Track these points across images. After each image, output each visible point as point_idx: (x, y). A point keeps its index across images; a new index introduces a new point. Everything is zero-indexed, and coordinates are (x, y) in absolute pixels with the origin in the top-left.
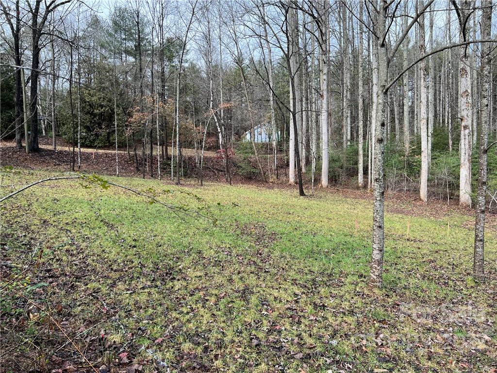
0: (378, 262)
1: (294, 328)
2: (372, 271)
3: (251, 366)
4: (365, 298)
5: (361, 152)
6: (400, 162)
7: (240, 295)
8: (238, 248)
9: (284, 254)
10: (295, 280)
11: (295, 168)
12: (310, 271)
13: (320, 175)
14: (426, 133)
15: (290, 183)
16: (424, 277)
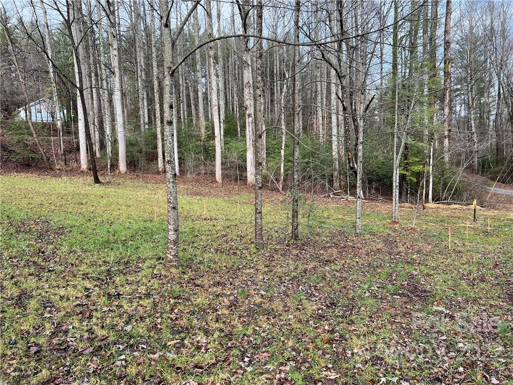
0: (174, 242)
1: (83, 324)
2: (168, 252)
3: (28, 376)
4: (162, 279)
5: (159, 136)
6: (197, 146)
7: (14, 302)
8: (11, 249)
9: (74, 248)
10: (87, 274)
11: (87, 153)
12: (105, 262)
13: (117, 160)
14: (218, 119)
15: (82, 169)
16: (217, 250)
